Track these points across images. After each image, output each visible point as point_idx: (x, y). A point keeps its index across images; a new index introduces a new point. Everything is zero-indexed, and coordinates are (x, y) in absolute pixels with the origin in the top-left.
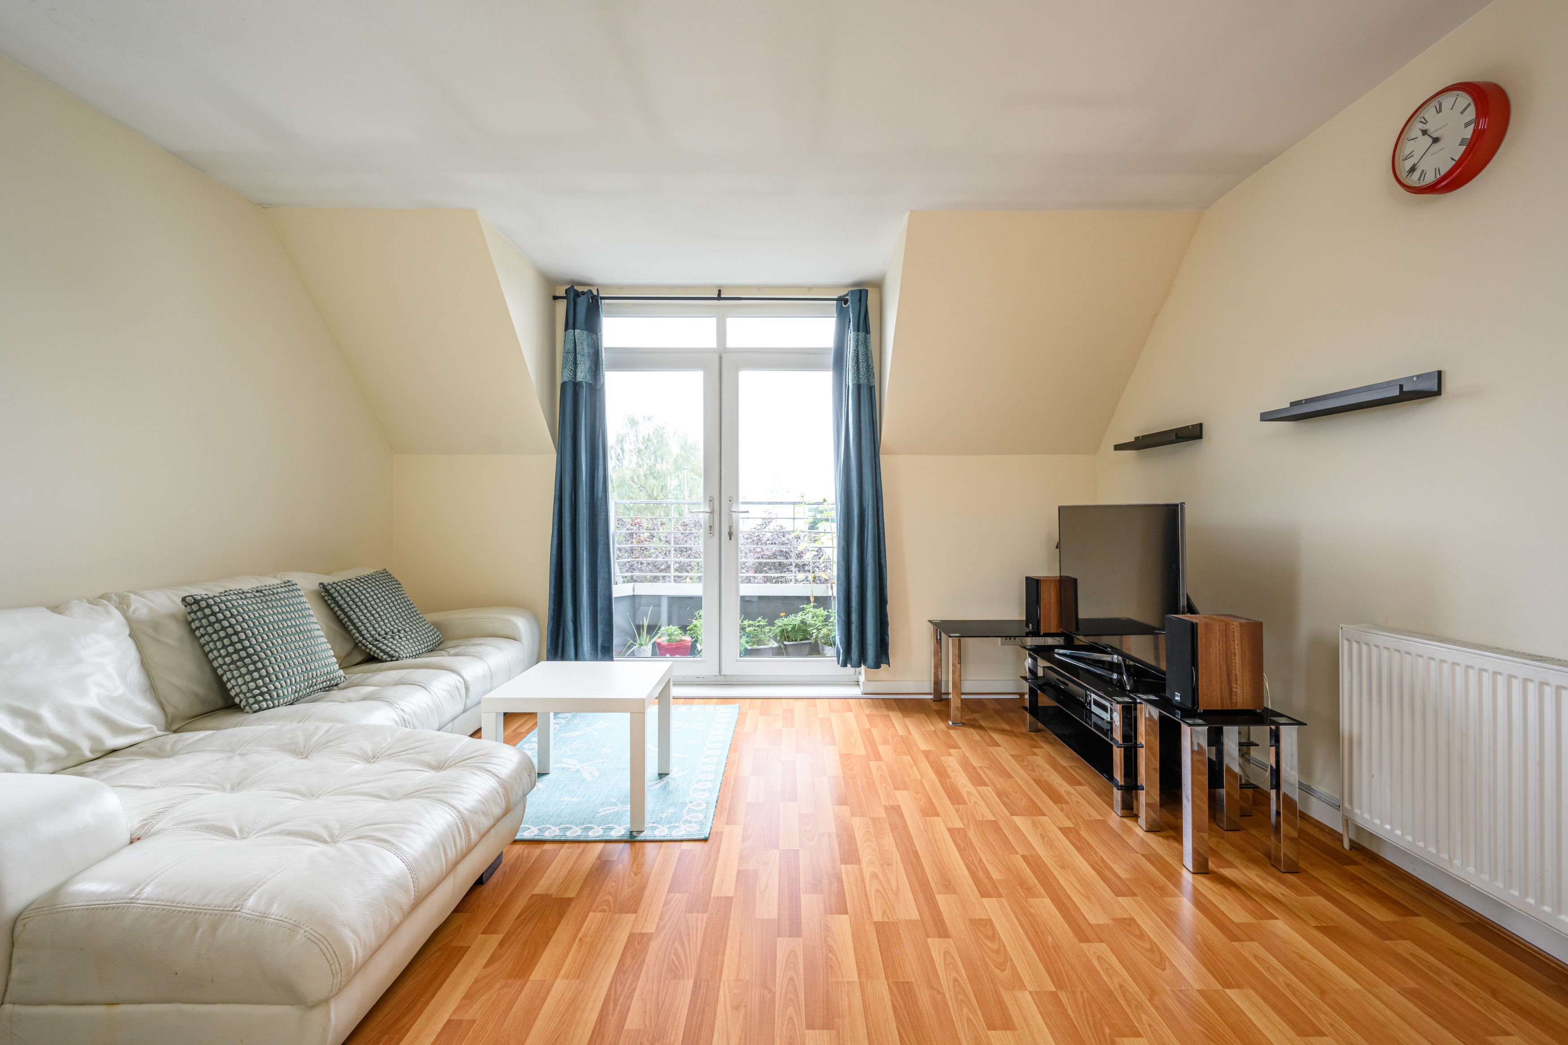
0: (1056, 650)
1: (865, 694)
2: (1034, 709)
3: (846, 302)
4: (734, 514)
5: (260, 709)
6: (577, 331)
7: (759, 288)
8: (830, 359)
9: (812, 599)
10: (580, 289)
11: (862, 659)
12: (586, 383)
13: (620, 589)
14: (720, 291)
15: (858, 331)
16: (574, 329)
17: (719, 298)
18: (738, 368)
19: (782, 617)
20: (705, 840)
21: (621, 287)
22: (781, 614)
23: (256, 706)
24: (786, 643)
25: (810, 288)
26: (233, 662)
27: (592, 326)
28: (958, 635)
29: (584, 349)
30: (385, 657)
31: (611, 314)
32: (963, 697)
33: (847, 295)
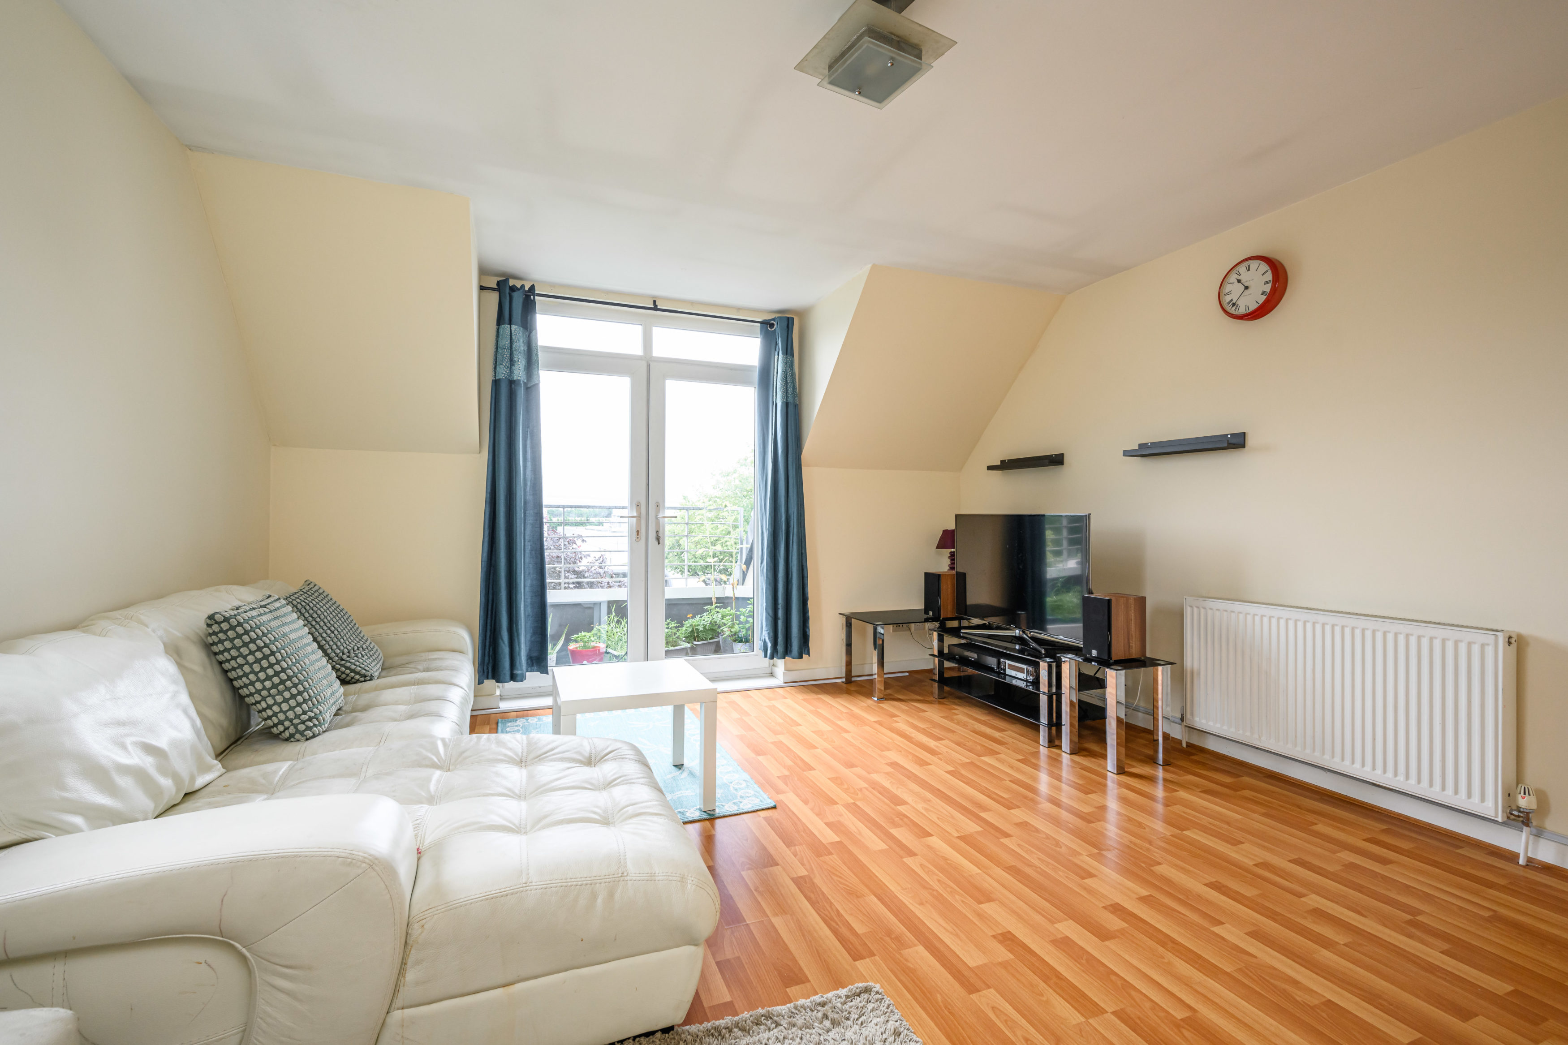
0: (963, 631)
1: (785, 683)
2: (943, 681)
3: (772, 325)
4: (661, 520)
5: (314, 736)
6: (514, 327)
7: (692, 303)
8: (756, 376)
9: (714, 601)
10: (512, 282)
11: (787, 652)
12: (523, 382)
13: (553, 597)
14: (655, 302)
15: (787, 355)
16: (510, 324)
17: (655, 308)
18: (665, 376)
19: (689, 618)
20: (774, 807)
21: (553, 285)
22: (689, 616)
23: (309, 733)
24: (695, 643)
25: (739, 309)
26: (274, 686)
28: (881, 623)
29: (520, 346)
30: (357, 677)
31: (545, 312)
32: (886, 676)
33: (773, 319)
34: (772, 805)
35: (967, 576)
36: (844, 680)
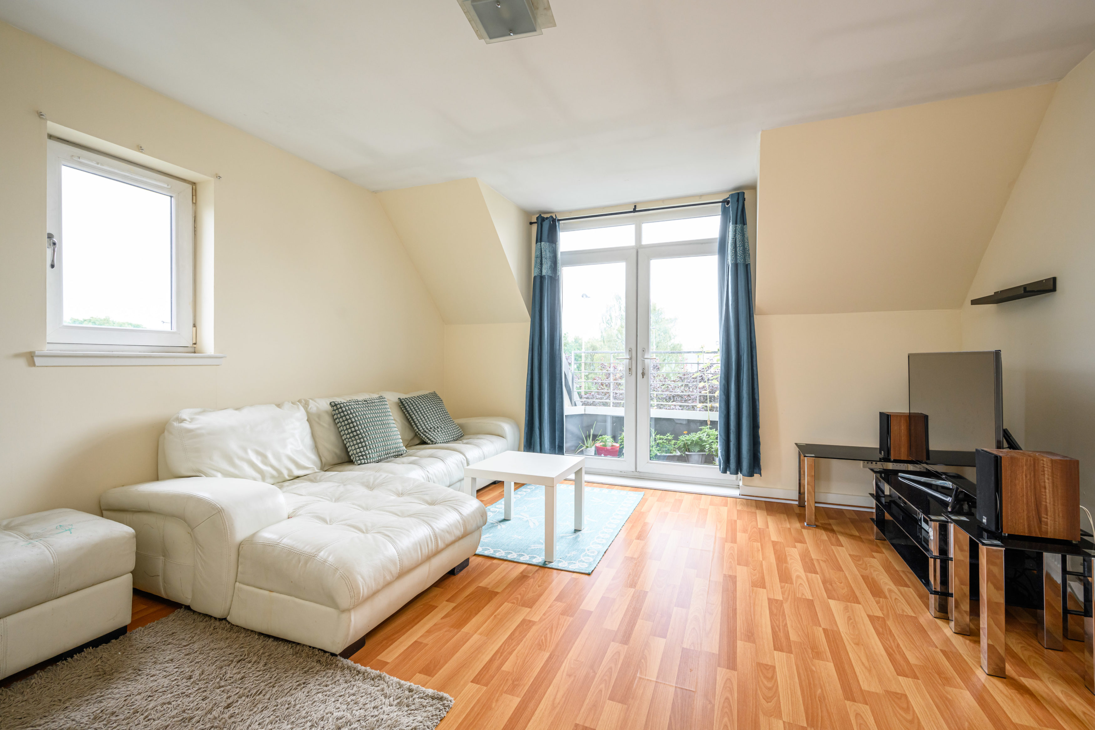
0: (900, 474)
1: (742, 495)
3: (728, 203)
4: (646, 360)
5: (361, 464)
6: (543, 243)
7: (663, 200)
8: (716, 246)
9: (709, 423)
10: (545, 216)
11: (738, 469)
12: (548, 276)
13: (568, 409)
14: (635, 206)
15: (736, 224)
16: (541, 242)
17: (635, 211)
18: (649, 258)
19: (685, 434)
20: (589, 574)
21: (570, 212)
22: (684, 432)
23: (359, 462)
24: (687, 453)
25: (701, 196)
26: (350, 438)
27: (553, 239)
28: (813, 455)
29: (547, 254)
30: (429, 441)
31: (566, 229)
32: (817, 505)
33: (728, 198)
34: (587, 572)
35: (929, 418)
36: (797, 503)
